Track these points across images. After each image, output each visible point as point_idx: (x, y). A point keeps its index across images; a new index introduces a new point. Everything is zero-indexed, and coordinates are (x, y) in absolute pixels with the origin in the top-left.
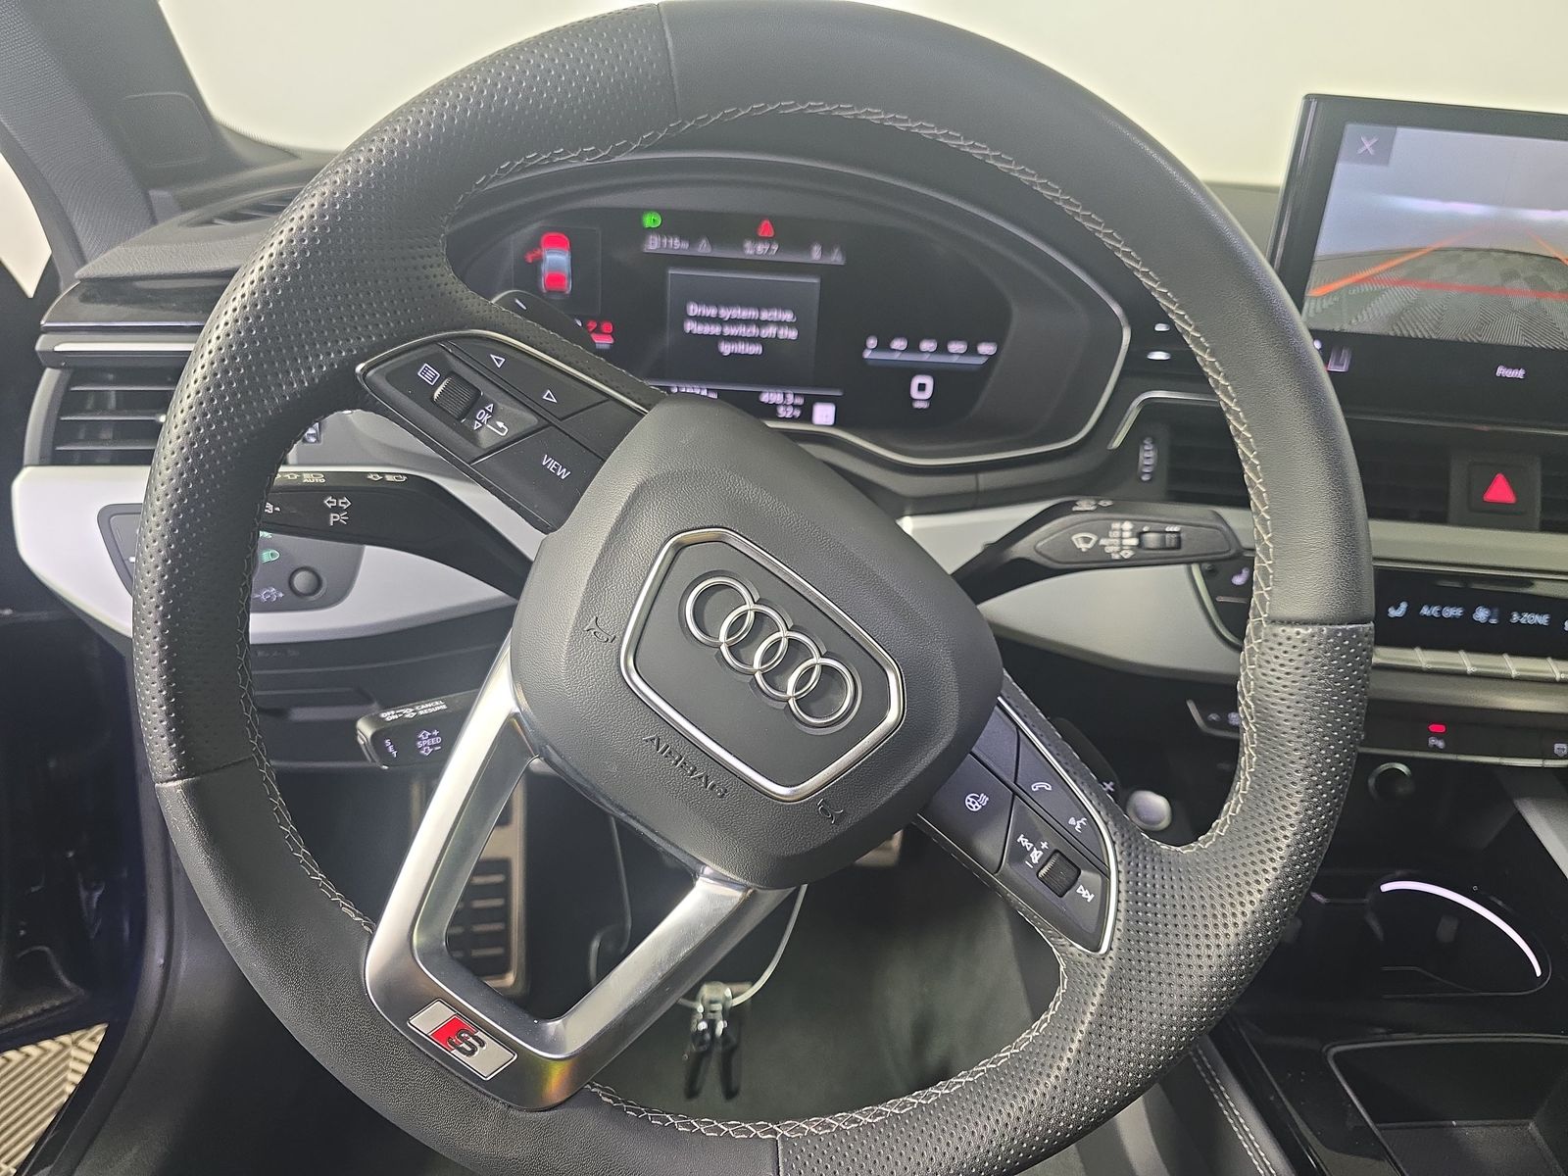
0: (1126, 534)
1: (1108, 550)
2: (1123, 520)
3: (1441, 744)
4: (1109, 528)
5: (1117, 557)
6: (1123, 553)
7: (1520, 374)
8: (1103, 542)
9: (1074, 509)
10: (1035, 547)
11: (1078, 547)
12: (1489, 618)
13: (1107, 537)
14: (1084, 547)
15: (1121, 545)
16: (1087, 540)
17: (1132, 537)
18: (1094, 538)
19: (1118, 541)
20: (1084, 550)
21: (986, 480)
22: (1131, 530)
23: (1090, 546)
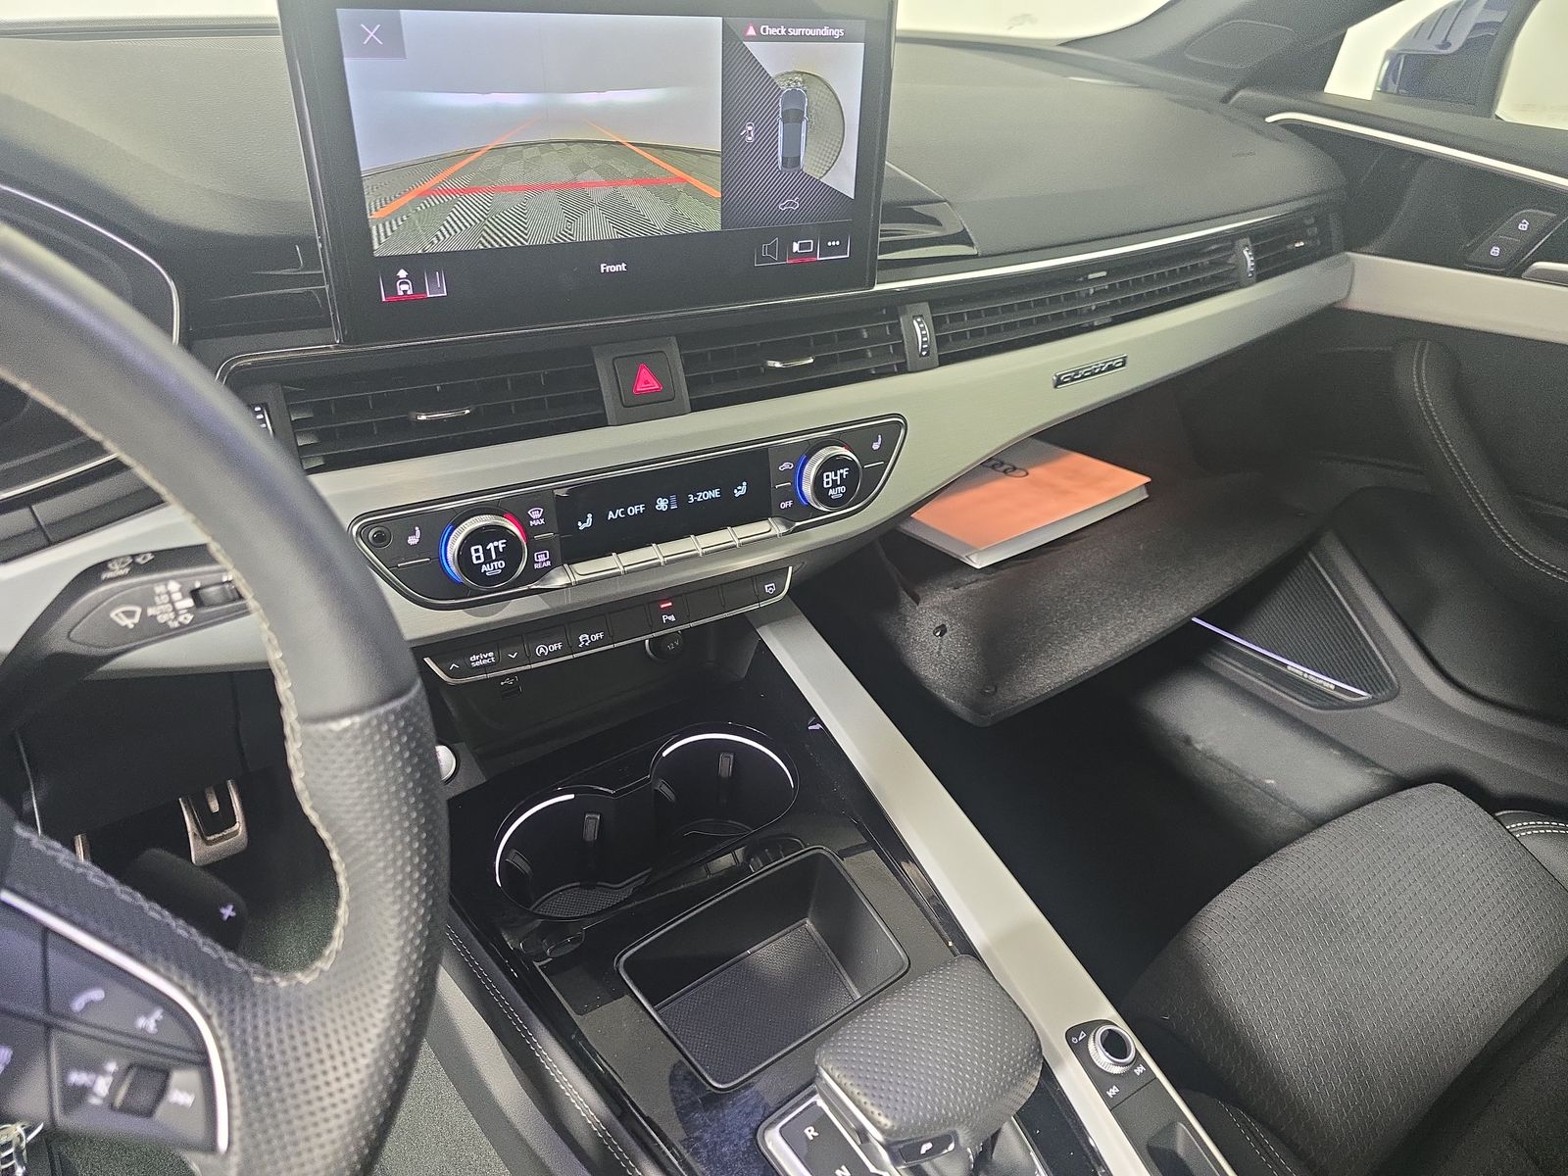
0: (177, 596)
1: (161, 619)
2: (165, 581)
3: (672, 618)
4: (153, 594)
5: (176, 624)
6: (181, 619)
7: (622, 267)
8: (151, 611)
9: (105, 576)
10: (68, 636)
11: (123, 623)
12: (669, 505)
13: (154, 604)
14: (130, 623)
15: (175, 610)
16: (130, 614)
17: (184, 597)
18: (139, 610)
19: (170, 605)
20: (131, 626)
21: (45, 510)
22: (181, 590)
23: (136, 619)
